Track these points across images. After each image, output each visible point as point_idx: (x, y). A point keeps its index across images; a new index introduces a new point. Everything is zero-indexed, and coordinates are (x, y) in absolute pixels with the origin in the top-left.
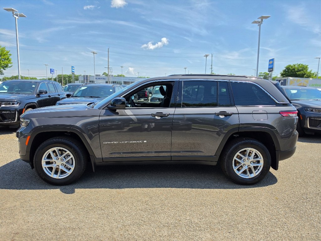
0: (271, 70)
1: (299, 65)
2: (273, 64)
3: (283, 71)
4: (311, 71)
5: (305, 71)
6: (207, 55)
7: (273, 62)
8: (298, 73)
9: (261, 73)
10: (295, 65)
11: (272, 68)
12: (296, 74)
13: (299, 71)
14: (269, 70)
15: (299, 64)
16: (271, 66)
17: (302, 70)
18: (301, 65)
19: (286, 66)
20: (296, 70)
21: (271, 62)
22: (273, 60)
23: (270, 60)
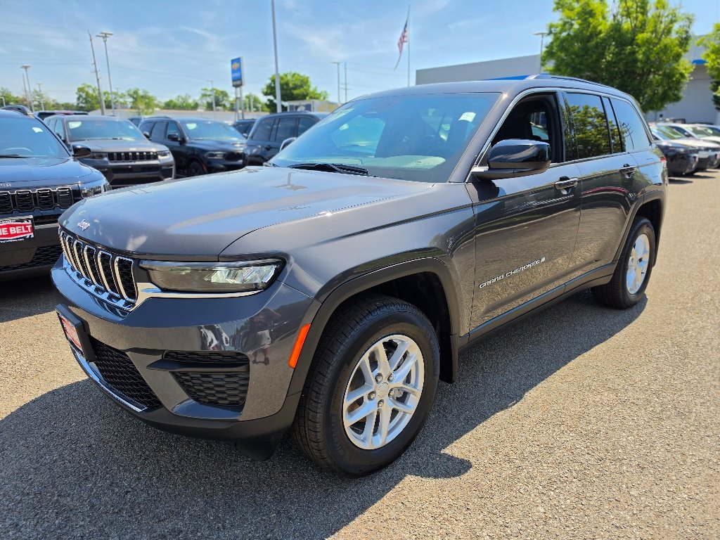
0: (238, 83)
1: (294, 75)
2: (239, 70)
3: (265, 87)
4: (315, 90)
5: (305, 87)
6: (106, 34)
7: (240, 66)
8: (295, 92)
9: (205, 89)
10: (286, 75)
11: (240, 79)
12: (292, 94)
13: (296, 87)
14: (235, 83)
15: (293, 72)
16: (237, 75)
17: (301, 86)
18: (296, 76)
19: (271, 77)
20: (291, 85)
21: (236, 65)
22: (238, 60)
23: (233, 61)
